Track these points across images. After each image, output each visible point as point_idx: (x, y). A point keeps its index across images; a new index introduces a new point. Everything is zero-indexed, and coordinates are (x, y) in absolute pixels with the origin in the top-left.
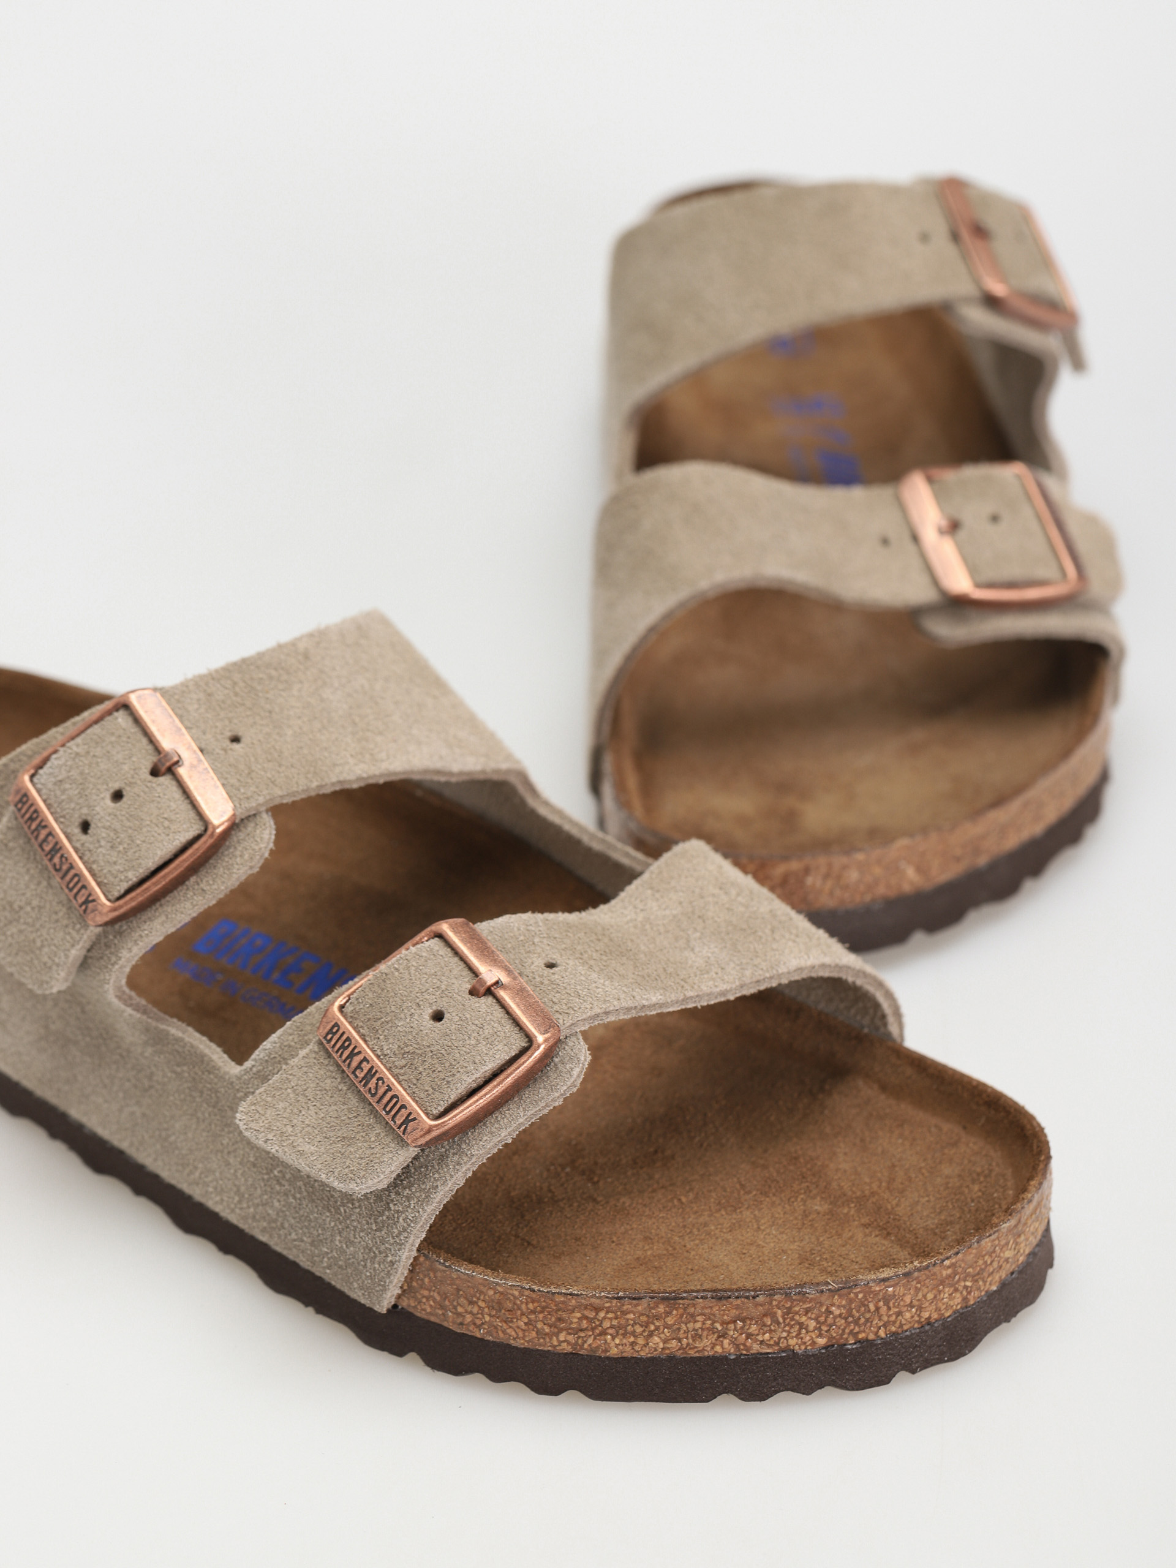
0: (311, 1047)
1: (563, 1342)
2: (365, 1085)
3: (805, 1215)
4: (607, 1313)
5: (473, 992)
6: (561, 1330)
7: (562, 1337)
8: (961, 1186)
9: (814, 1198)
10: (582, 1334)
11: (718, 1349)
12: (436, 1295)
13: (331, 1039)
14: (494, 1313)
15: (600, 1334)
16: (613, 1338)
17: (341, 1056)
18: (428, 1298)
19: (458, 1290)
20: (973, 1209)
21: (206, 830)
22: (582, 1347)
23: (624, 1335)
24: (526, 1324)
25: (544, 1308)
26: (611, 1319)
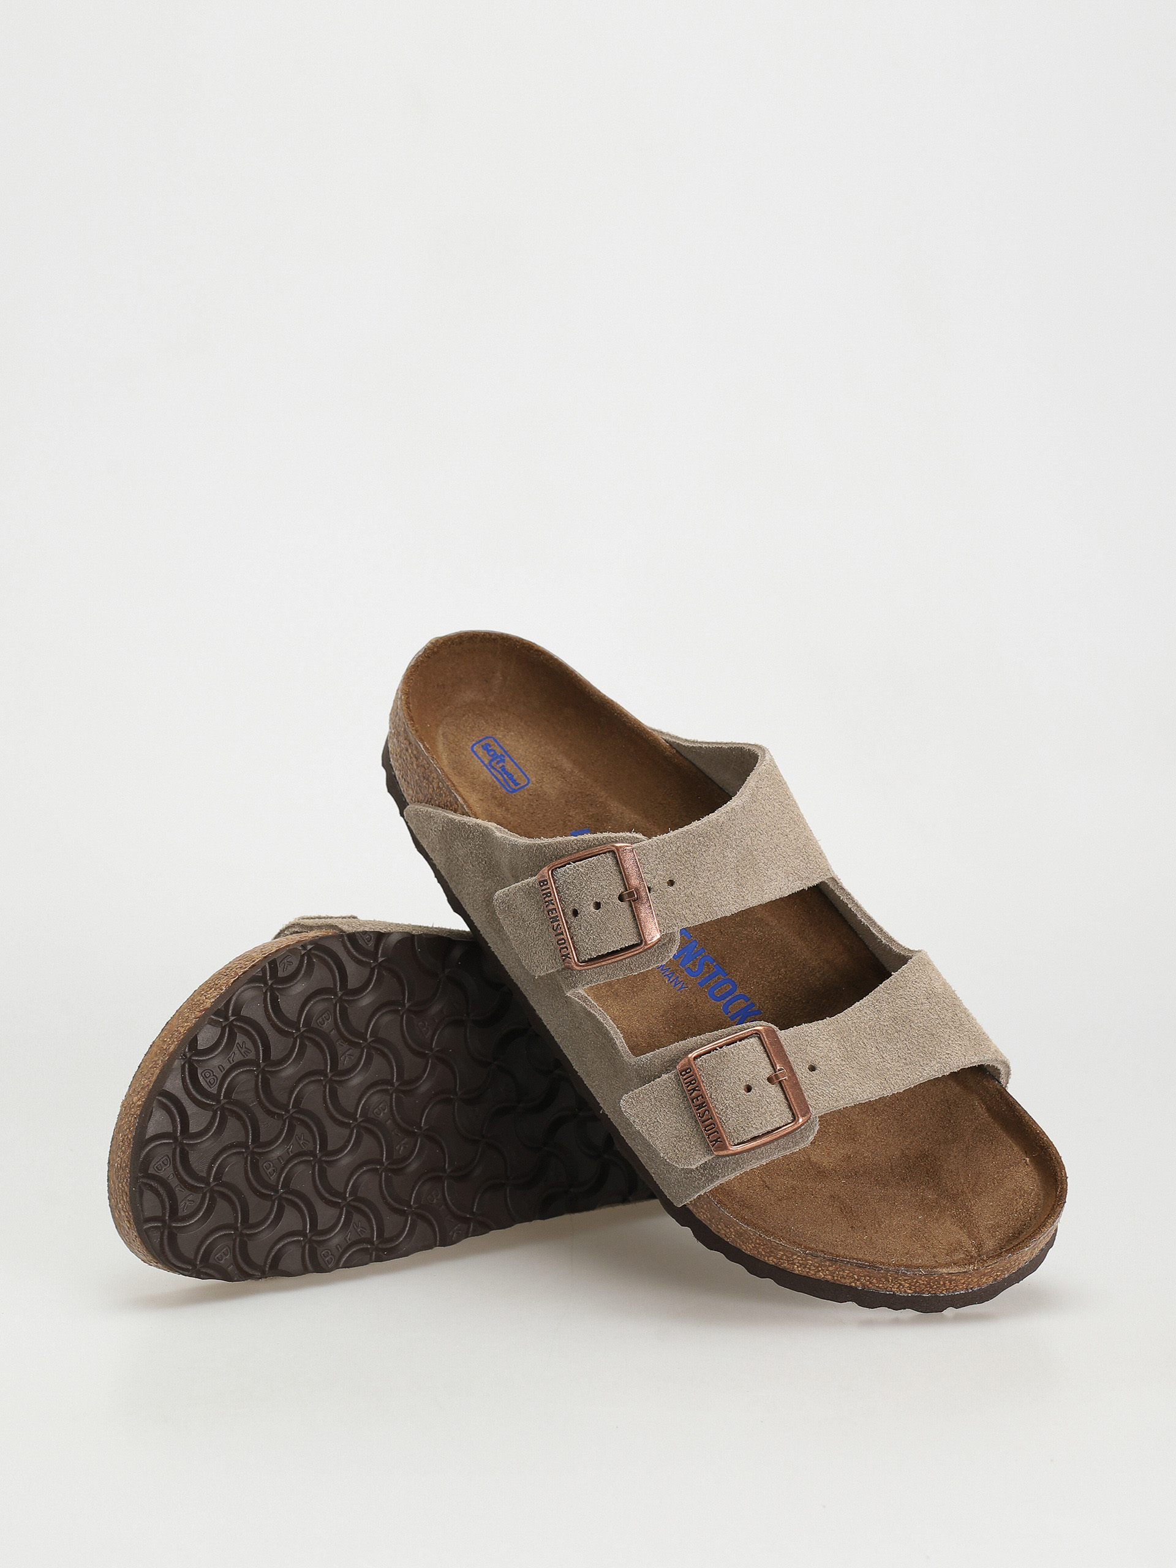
0: (670, 1075)
1: (771, 1261)
2: (697, 1110)
3: (923, 1199)
4: (798, 1257)
5: (770, 1080)
6: (771, 1256)
7: (771, 1259)
8: (1012, 1199)
9: (930, 1189)
10: (782, 1261)
11: (853, 1284)
12: (708, 1214)
13: (685, 1075)
14: (737, 1236)
15: (791, 1264)
16: (798, 1267)
17: (688, 1087)
18: (704, 1214)
19: (721, 1219)
20: (1015, 1218)
21: (641, 943)
22: (780, 1265)
23: (804, 1268)
24: (753, 1247)
25: (764, 1245)
26: (799, 1260)
